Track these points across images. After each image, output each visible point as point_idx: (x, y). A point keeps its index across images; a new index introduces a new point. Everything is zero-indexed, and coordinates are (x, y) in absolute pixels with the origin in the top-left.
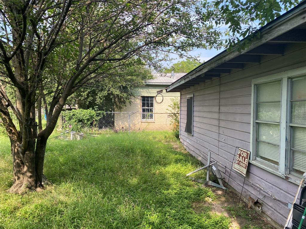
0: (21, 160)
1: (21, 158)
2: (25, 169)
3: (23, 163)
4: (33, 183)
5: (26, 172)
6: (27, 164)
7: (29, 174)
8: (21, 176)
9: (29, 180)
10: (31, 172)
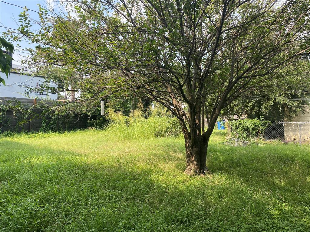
0: (190, 152)
1: (190, 151)
2: (193, 158)
3: (192, 155)
4: (198, 170)
5: (193, 161)
6: (194, 155)
7: (195, 163)
8: (191, 163)
9: (196, 167)
10: (197, 161)
